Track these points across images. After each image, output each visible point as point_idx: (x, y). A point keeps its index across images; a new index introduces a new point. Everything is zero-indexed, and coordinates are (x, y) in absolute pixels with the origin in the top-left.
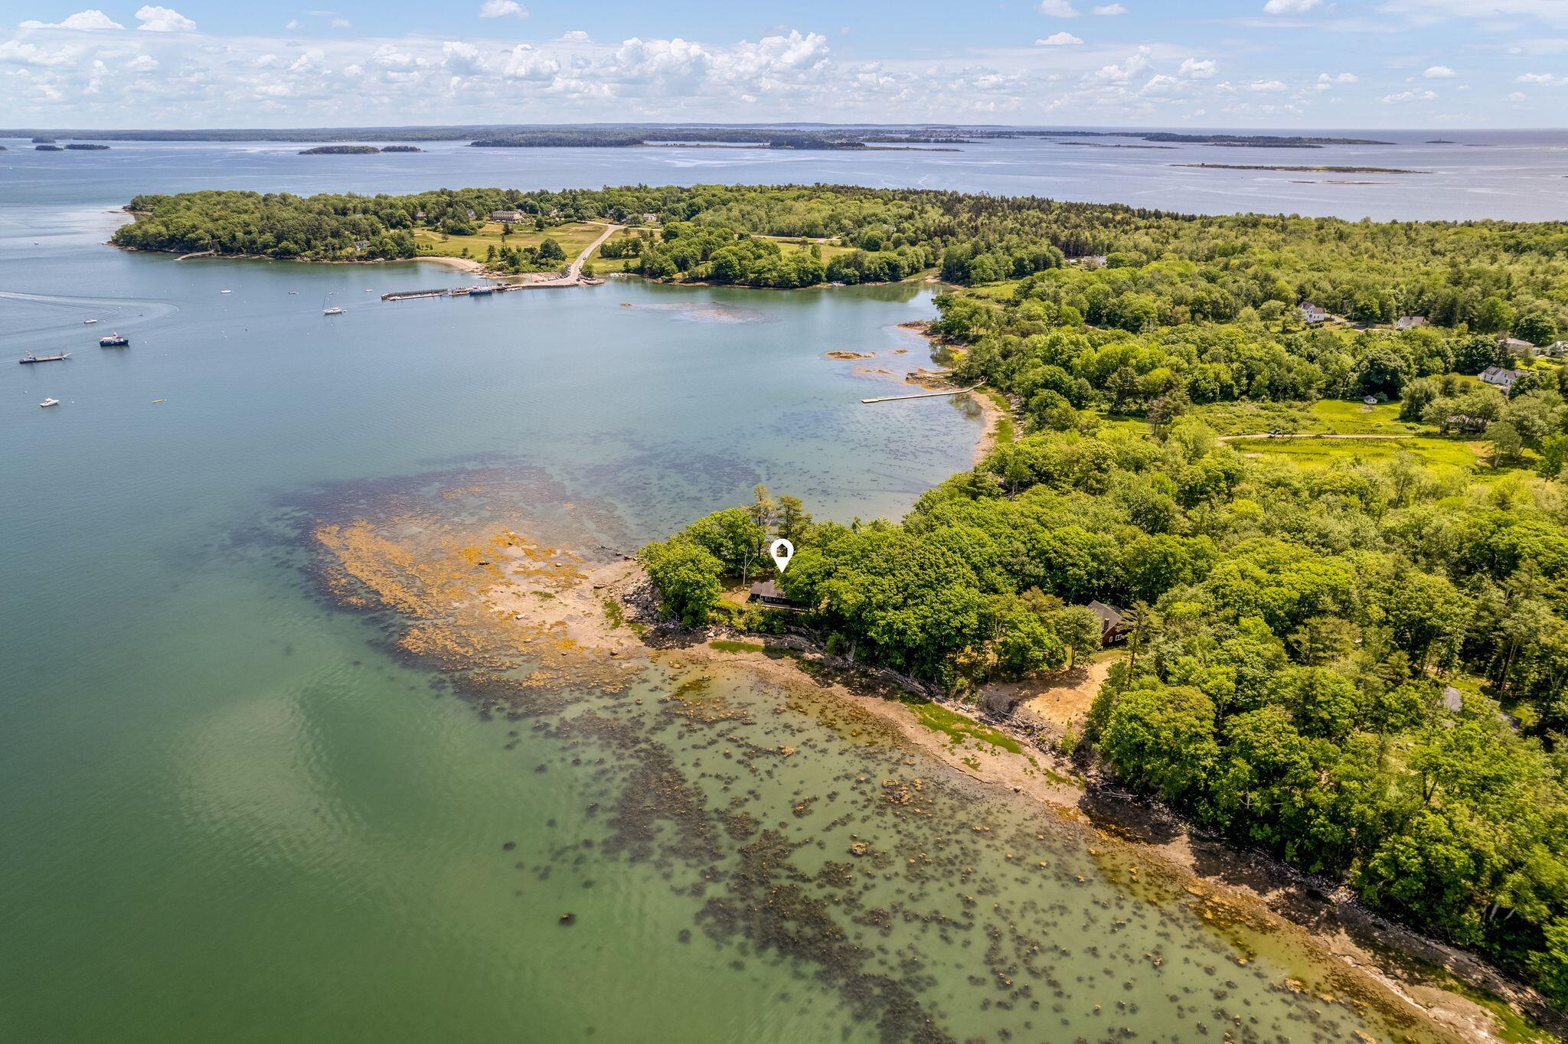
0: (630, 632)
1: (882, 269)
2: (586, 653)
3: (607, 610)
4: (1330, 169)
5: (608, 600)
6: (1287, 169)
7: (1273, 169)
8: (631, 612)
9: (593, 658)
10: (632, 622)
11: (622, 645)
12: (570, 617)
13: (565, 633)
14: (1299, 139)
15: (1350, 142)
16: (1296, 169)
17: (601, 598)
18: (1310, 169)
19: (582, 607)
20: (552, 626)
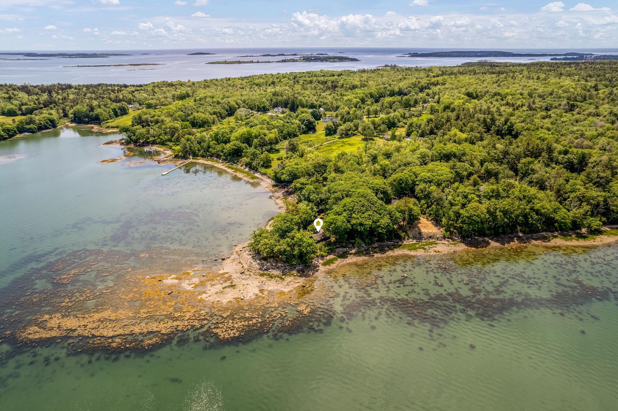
1: (47, 123)
4: (131, 65)
6: (115, 66)
7: (109, 66)
14: (96, 54)
15: (116, 55)
16: (118, 66)
18: (124, 65)
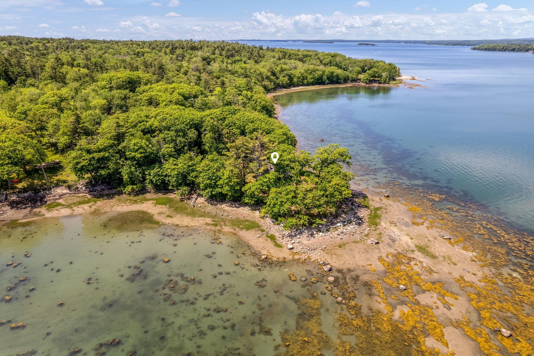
0: (371, 203)
2: (404, 202)
3: (378, 221)
5: (373, 227)
8: (363, 213)
9: (400, 199)
10: (366, 207)
11: (380, 199)
12: (407, 225)
13: (414, 216)
17: (378, 232)
19: (395, 232)
20: (422, 224)
